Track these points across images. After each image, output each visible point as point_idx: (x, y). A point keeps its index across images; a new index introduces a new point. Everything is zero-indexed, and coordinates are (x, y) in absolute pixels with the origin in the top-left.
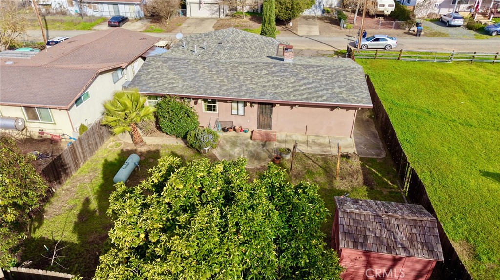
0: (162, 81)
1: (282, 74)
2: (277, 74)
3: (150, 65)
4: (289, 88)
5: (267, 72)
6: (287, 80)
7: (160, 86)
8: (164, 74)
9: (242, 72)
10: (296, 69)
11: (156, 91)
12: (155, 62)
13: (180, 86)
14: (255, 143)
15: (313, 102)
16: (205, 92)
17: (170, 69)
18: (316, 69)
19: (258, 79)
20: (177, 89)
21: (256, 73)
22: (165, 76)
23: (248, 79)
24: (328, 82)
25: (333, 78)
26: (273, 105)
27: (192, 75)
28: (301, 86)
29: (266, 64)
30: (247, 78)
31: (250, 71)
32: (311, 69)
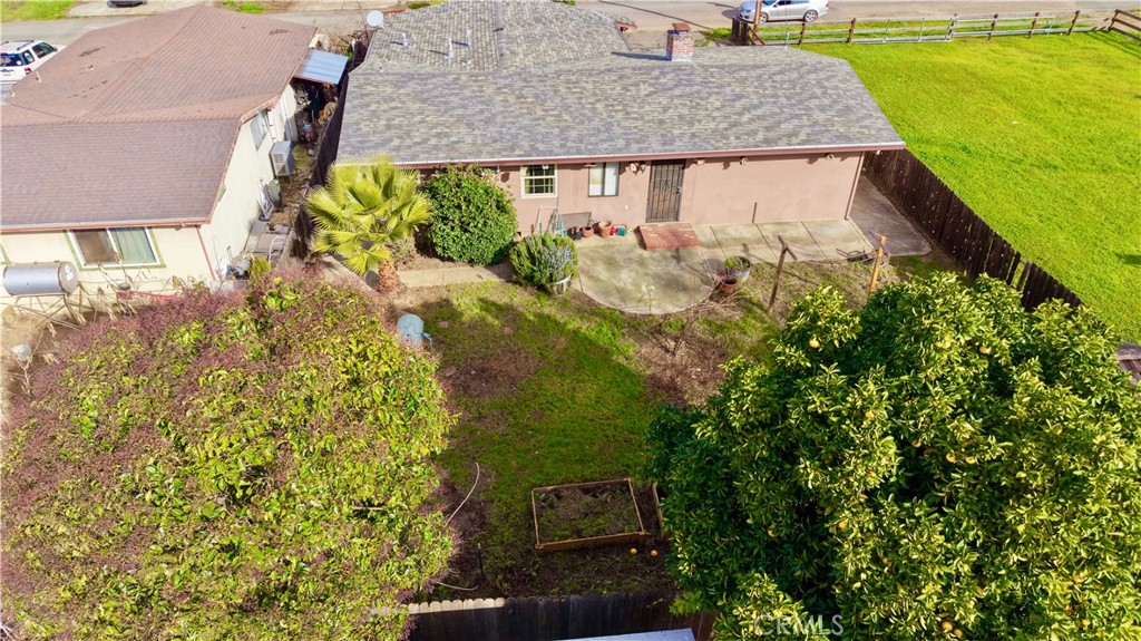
0: (418, 131)
1: (688, 90)
2: (678, 92)
3: (367, 95)
4: (718, 120)
5: (653, 89)
6: (703, 103)
7: (419, 144)
8: (413, 115)
9: (596, 95)
10: (713, 77)
11: (414, 157)
12: (376, 87)
13: (469, 140)
14: (656, 255)
15: (782, 147)
16: (534, 149)
17: (424, 101)
18: (753, 73)
19: (640, 107)
20: (464, 148)
21: (628, 93)
22: (418, 118)
23: (617, 108)
24: (793, 101)
25: (798, 90)
26: (683, 163)
27: (482, 111)
28: (740, 114)
29: (640, 69)
30: (612, 106)
31: (612, 89)
32: (744, 74)
